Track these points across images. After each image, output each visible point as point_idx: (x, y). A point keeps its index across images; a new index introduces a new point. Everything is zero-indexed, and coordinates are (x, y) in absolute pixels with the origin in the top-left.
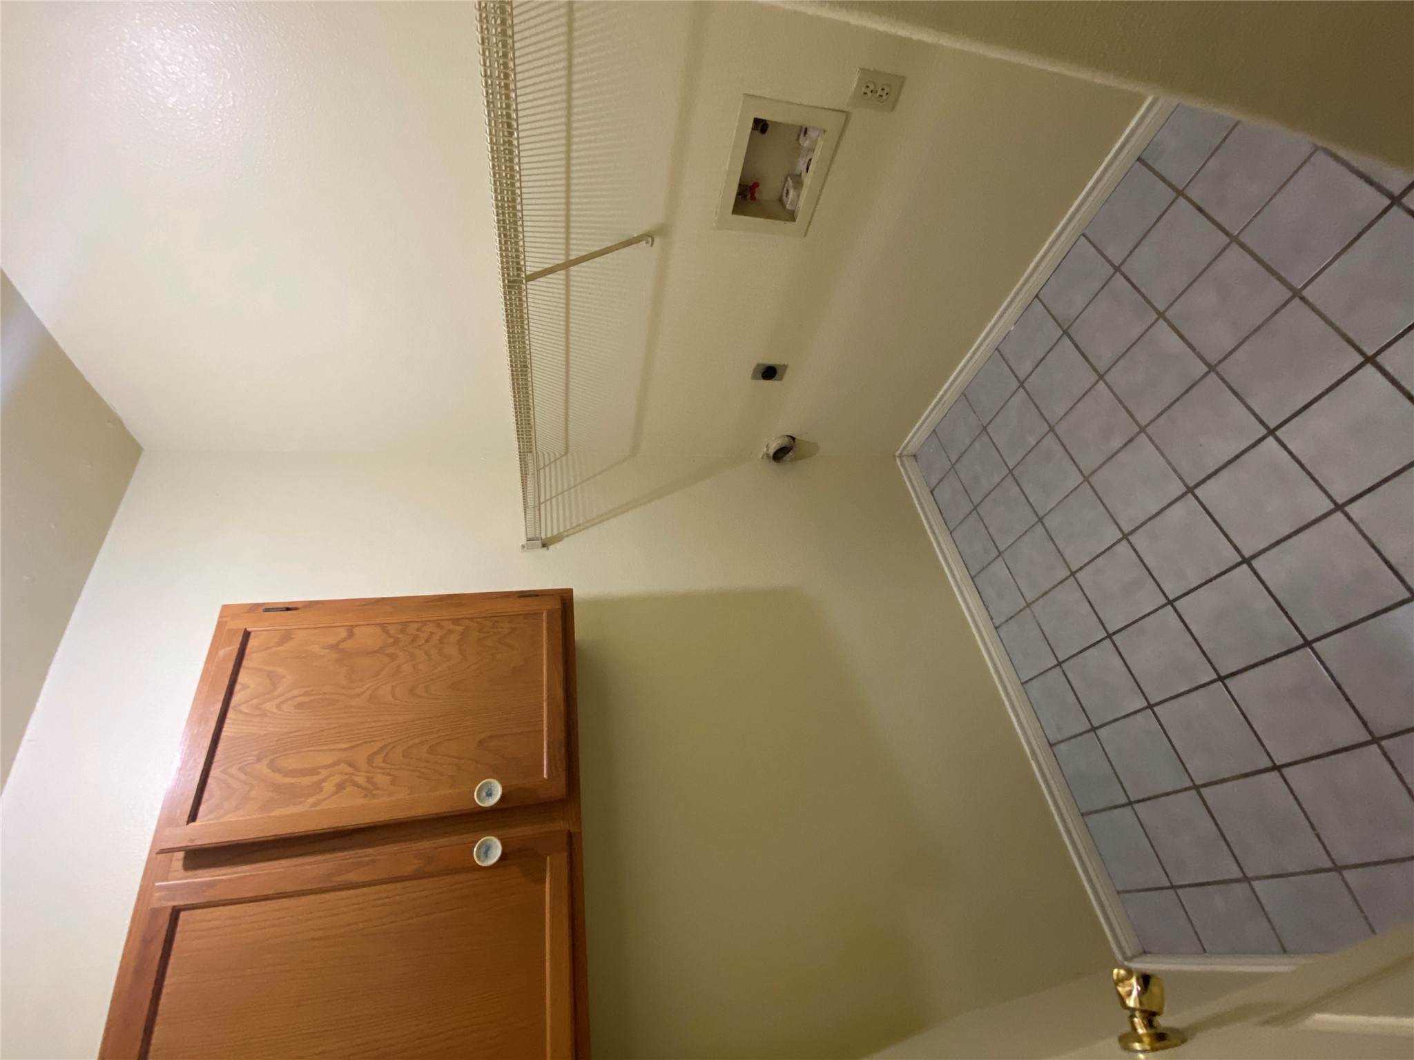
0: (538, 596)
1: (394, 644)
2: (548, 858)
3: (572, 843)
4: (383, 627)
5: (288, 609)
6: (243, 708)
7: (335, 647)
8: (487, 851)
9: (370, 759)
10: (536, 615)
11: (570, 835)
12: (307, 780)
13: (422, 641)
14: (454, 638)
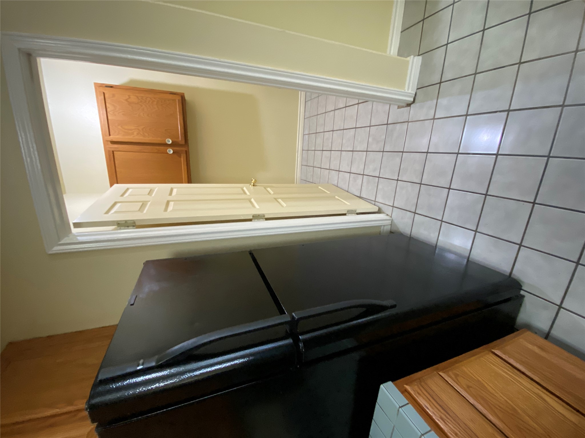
0: (175, 94)
1: (141, 102)
2: (182, 154)
3: (187, 153)
4: (137, 97)
5: (111, 87)
6: (111, 113)
7: (126, 100)
8: (170, 151)
9: (142, 129)
10: (174, 100)
11: (186, 151)
12: (130, 131)
13: (147, 103)
14: (155, 103)
